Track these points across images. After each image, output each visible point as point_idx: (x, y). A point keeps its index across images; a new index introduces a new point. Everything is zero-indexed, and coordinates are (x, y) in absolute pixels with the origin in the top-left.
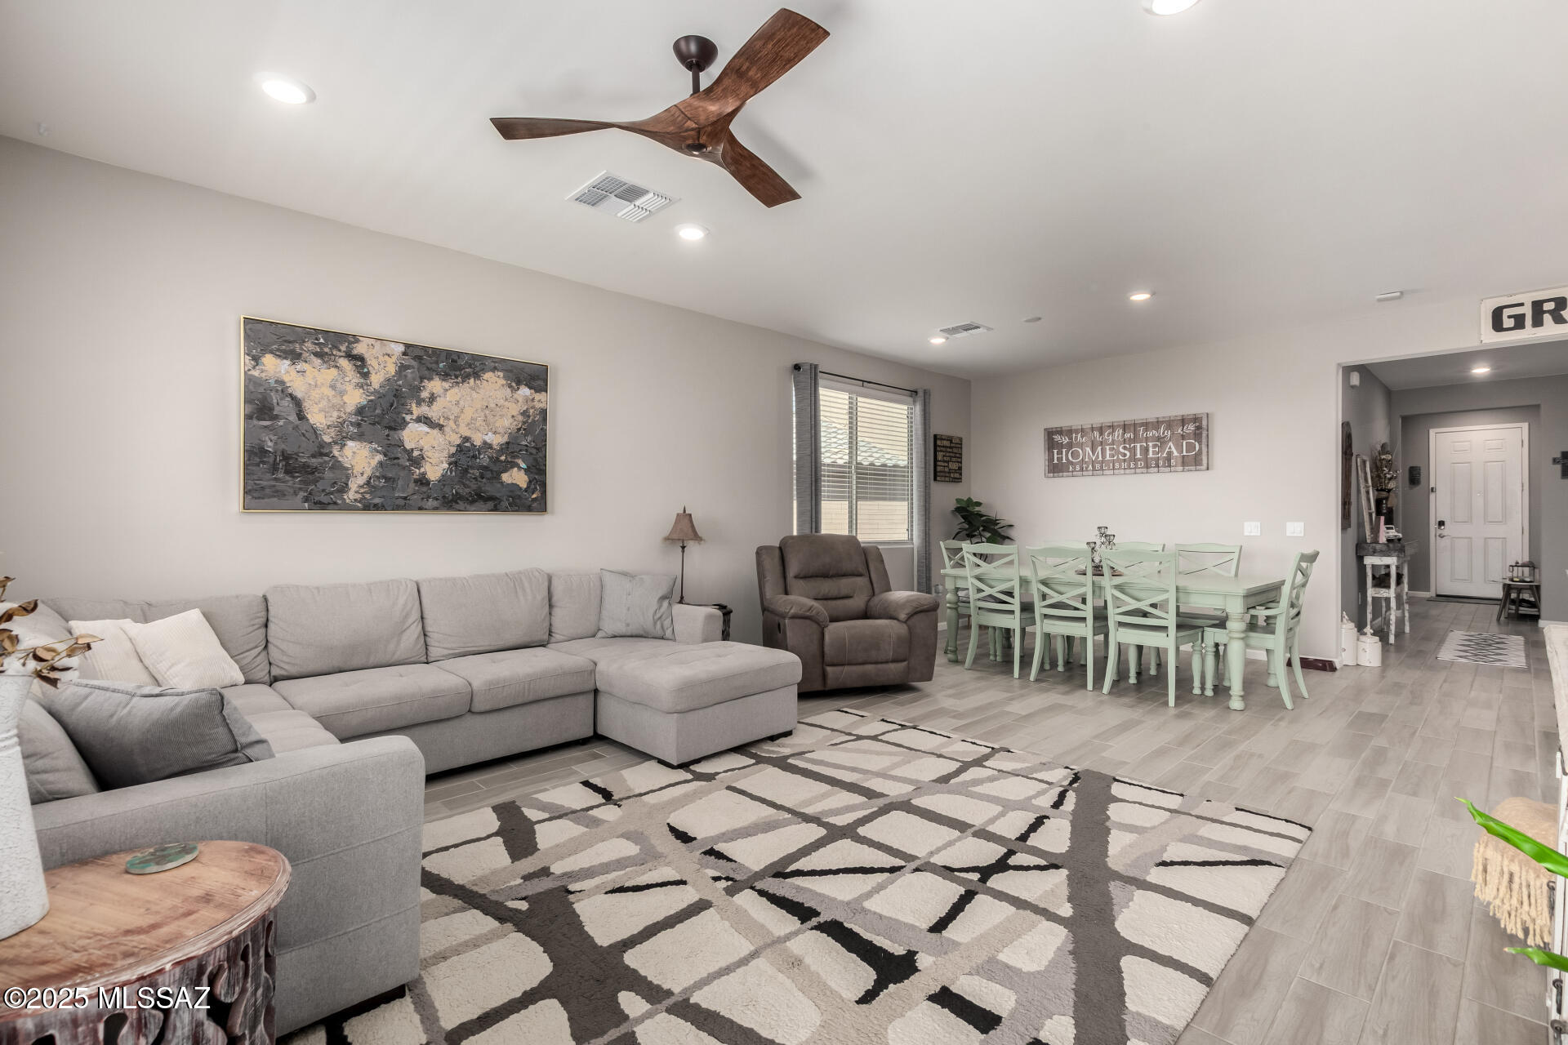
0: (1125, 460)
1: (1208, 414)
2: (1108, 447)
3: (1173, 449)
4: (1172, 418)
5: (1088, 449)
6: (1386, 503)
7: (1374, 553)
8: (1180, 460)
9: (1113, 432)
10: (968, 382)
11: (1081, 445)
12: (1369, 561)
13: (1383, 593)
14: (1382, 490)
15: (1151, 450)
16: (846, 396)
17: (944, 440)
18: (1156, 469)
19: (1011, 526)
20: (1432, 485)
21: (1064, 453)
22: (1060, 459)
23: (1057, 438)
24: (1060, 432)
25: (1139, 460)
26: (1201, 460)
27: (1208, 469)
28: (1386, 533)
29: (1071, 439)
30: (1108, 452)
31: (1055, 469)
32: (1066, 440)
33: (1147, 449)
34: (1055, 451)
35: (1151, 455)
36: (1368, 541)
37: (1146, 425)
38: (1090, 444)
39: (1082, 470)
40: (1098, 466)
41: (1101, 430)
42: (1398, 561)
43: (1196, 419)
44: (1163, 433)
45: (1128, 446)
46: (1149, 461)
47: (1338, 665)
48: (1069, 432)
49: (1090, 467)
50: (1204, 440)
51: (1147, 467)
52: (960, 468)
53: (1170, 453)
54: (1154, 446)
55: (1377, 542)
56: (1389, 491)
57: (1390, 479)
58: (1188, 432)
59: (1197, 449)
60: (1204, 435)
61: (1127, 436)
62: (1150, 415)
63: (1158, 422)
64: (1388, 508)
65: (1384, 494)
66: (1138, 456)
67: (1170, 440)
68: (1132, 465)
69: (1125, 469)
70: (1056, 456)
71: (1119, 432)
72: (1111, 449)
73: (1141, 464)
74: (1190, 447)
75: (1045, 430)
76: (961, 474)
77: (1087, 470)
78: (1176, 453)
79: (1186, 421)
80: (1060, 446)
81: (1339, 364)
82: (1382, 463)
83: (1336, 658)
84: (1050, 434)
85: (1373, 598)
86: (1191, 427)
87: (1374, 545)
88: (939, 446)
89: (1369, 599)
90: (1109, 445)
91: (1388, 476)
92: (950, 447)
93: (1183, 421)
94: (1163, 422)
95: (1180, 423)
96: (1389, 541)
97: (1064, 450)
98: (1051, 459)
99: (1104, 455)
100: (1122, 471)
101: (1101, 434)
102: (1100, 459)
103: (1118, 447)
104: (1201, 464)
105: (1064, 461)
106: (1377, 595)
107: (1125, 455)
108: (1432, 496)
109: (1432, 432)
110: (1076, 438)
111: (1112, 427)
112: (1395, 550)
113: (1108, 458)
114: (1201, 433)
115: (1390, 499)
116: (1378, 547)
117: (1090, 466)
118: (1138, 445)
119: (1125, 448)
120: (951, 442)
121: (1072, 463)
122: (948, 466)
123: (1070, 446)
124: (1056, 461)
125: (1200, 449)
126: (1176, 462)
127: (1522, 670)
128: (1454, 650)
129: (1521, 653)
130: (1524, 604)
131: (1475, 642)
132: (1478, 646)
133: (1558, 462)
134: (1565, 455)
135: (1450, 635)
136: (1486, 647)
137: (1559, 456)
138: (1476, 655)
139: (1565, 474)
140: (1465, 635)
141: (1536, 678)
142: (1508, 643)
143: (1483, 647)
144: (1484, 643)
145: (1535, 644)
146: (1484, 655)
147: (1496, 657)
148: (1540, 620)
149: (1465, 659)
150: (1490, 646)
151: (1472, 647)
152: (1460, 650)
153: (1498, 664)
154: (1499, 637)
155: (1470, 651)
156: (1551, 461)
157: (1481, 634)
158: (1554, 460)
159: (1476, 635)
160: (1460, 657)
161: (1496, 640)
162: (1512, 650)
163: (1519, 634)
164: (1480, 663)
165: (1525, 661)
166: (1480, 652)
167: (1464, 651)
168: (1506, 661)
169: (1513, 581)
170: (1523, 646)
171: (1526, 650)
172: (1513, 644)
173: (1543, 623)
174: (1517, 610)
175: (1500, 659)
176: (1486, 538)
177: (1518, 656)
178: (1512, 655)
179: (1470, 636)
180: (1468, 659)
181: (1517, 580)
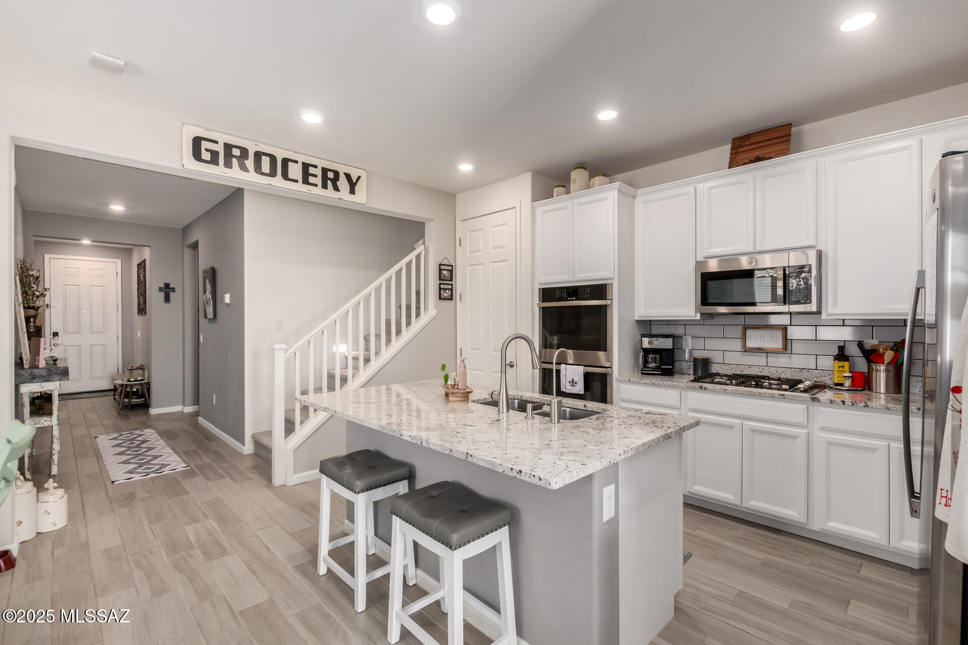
7: (33, 379)
12: (27, 389)
13: (42, 422)
36: (26, 366)
42: (59, 386)
47: (15, 551)
55: (36, 367)
56: (37, 309)
57: (38, 297)
64: (36, 326)
81: (13, 139)
83: (6, 545)
87: (32, 370)
91: (37, 293)
106: (37, 426)
108: (47, 311)
109: (47, 256)
112: (58, 374)
115: (38, 317)
116: (37, 372)
127: (189, 474)
128: (118, 463)
129: (168, 450)
130: (134, 397)
131: (125, 447)
132: (132, 452)
133: (163, 291)
134: (167, 285)
135: (98, 443)
136: (139, 450)
137: (163, 286)
138: (141, 465)
139: (167, 299)
140: (111, 439)
141: (208, 479)
142: (150, 441)
143: (137, 451)
144: (133, 445)
145: (168, 436)
146: (148, 463)
147: (157, 461)
148: (150, 408)
149: (137, 473)
150: (140, 448)
151: (129, 455)
152: (123, 462)
153: (166, 471)
154: (137, 434)
155: (133, 461)
156: (158, 289)
157: (121, 435)
158: (160, 288)
159: (118, 437)
160: (130, 472)
161: (138, 439)
162: (159, 447)
163: (147, 426)
164: (153, 475)
165: (180, 460)
166: (140, 459)
167: (126, 462)
168: (169, 465)
169: (129, 381)
170: (162, 441)
171: (169, 445)
172: (153, 440)
173: (153, 411)
174: (130, 402)
175: (163, 464)
176: (91, 345)
177: (170, 455)
178: (165, 455)
179: (114, 439)
180: (138, 473)
181: (133, 380)
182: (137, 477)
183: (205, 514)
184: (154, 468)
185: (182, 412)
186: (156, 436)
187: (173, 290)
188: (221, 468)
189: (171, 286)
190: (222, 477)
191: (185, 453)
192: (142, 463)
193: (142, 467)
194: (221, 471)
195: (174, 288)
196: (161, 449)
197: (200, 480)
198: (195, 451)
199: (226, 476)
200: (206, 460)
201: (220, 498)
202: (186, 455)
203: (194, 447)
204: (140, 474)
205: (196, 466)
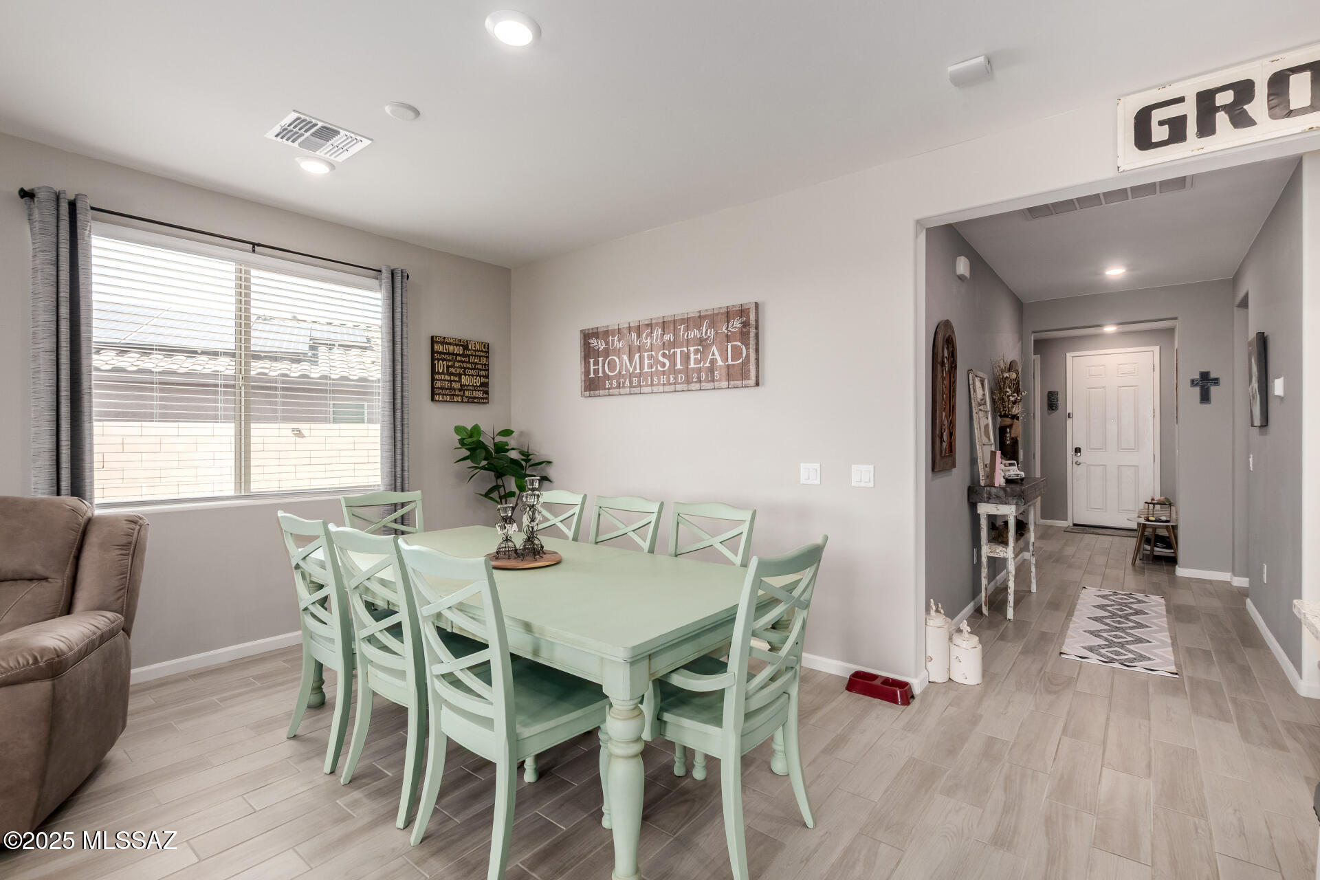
0: (664, 373)
1: (757, 305)
2: (646, 354)
3: (717, 356)
4: (716, 312)
5: (625, 357)
6: (1010, 433)
7: (989, 500)
8: (724, 372)
9: (652, 333)
10: (508, 271)
11: (618, 352)
12: (985, 509)
13: (998, 551)
14: (1006, 416)
15: (692, 357)
16: (231, 267)
17: (450, 344)
18: (697, 386)
19: (550, 462)
20: (1069, 411)
21: (600, 362)
22: (596, 371)
23: (593, 342)
24: (595, 334)
25: (680, 371)
26: (749, 370)
27: (757, 384)
28: (1004, 471)
29: (607, 343)
30: (646, 361)
31: (592, 385)
32: (601, 345)
33: (686, 357)
34: (592, 361)
35: (692, 365)
36: (982, 483)
37: (687, 321)
38: (627, 350)
39: (619, 387)
40: (635, 380)
41: (638, 330)
42: (1017, 510)
43: (742, 312)
44: (706, 333)
45: (667, 352)
46: (690, 373)
47: (917, 687)
48: (607, 333)
49: (627, 383)
50: (752, 342)
51: (688, 381)
52: (485, 385)
53: (713, 362)
54: (697, 351)
55: (992, 485)
56: (1015, 417)
57: (1014, 403)
58: (733, 330)
59: (744, 355)
60: (752, 334)
61: (667, 337)
62: (690, 307)
63: (700, 317)
64: (1012, 439)
65: (1008, 421)
66: (679, 366)
67: (713, 343)
68: (672, 380)
69: (664, 384)
70: (592, 368)
71: (658, 332)
72: (650, 357)
73: (682, 377)
74: (737, 353)
75: (582, 331)
76: (487, 393)
77: (624, 387)
78: (720, 363)
79: (731, 314)
80: (597, 354)
81: (919, 223)
82: (1004, 382)
83: (916, 677)
84: (587, 336)
85: (989, 558)
86: (737, 324)
87: (988, 488)
88: (438, 352)
89: (984, 560)
90: (647, 351)
91: (1012, 399)
92: (464, 356)
93: (728, 315)
94: (705, 317)
95: (724, 318)
96: (1009, 481)
97: (600, 359)
98: (587, 372)
99: (641, 368)
100: (661, 389)
101: (639, 336)
102: (638, 371)
103: (657, 354)
104: (748, 378)
105: (601, 375)
106: (992, 555)
107: (663, 365)
108: (1069, 421)
109: (1069, 355)
110: (613, 341)
111: (650, 325)
112: (1013, 496)
113: (646, 370)
114: (748, 333)
115: (1014, 427)
116: (993, 490)
117: (628, 381)
118: (678, 351)
119: (664, 355)
120: (466, 347)
121: (609, 377)
122: (460, 381)
123: (607, 352)
124: (592, 375)
125: (748, 355)
126: (720, 375)
127: (1172, 685)
128: (1085, 631)
129: (1165, 637)
130: (1159, 544)
131: (1110, 612)
132: (1113, 622)
133: (1197, 384)
134: (1205, 376)
135: (1081, 596)
136: (1124, 623)
137: (1197, 376)
138: (1111, 644)
139: (1205, 397)
140: (1099, 596)
141: (1196, 710)
142: (1147, 614)
143: (1119, 622)
144: (1120, 613)
145: (1178, 614)
146: (1122, 645)
147: (1137, 648)
148: (1177, 566)
149: (1097, 654)
150: (1127, 619)
151: (1106, 624)
152: (1091, 632)
153: (1139, 667)
154: (1136, 599)
155: (1104, 635)
156: (1189, 383)
157: (1116, 594)
158: (1193, 381)
159: (1110, 595)
160: (1091, 649)
161: (1134, 606)
162: (1155, 628)
163: (1158, 590)
164: (1117, 665)
165: (1173, 658)
166: (1116, 635)
167: (1096, 634)
168: (1149, 659)
169: (1148, 520)
170: (1165, 619)
171: (1171, 629)
172: (1154, 614)
173: (1181, 572)
174: (1152, 550)
175: (1141, 655)
176: (1119, 466)
177: (1163, 644)
178: (1155, 643)
179: (1103, 597)
180: (1100, 654)
181: (1153, 519)
182: (1094, 659)
183: (1149, 766)
184: (1125, 655)
185: (1229, 583)
186: (1162, 610)
187: (1216, 381)
188: (1234, 701)
189: (1212, 376)
190: (1223, 716)
191: (1189, 651)
192: (1114, 642)
193: (1111, 647)
194: (1230, 705)
195: (1217, 379)
196: (1156, 632)
197: (1179, 706)
198: (1207, 654)
199: (1235, 721)
200: (1216, 675)
201: (1194, 751)
202: (1186, 653)
203: (1208, 645)
204: (1102, 656)
205: (1191, 679)
